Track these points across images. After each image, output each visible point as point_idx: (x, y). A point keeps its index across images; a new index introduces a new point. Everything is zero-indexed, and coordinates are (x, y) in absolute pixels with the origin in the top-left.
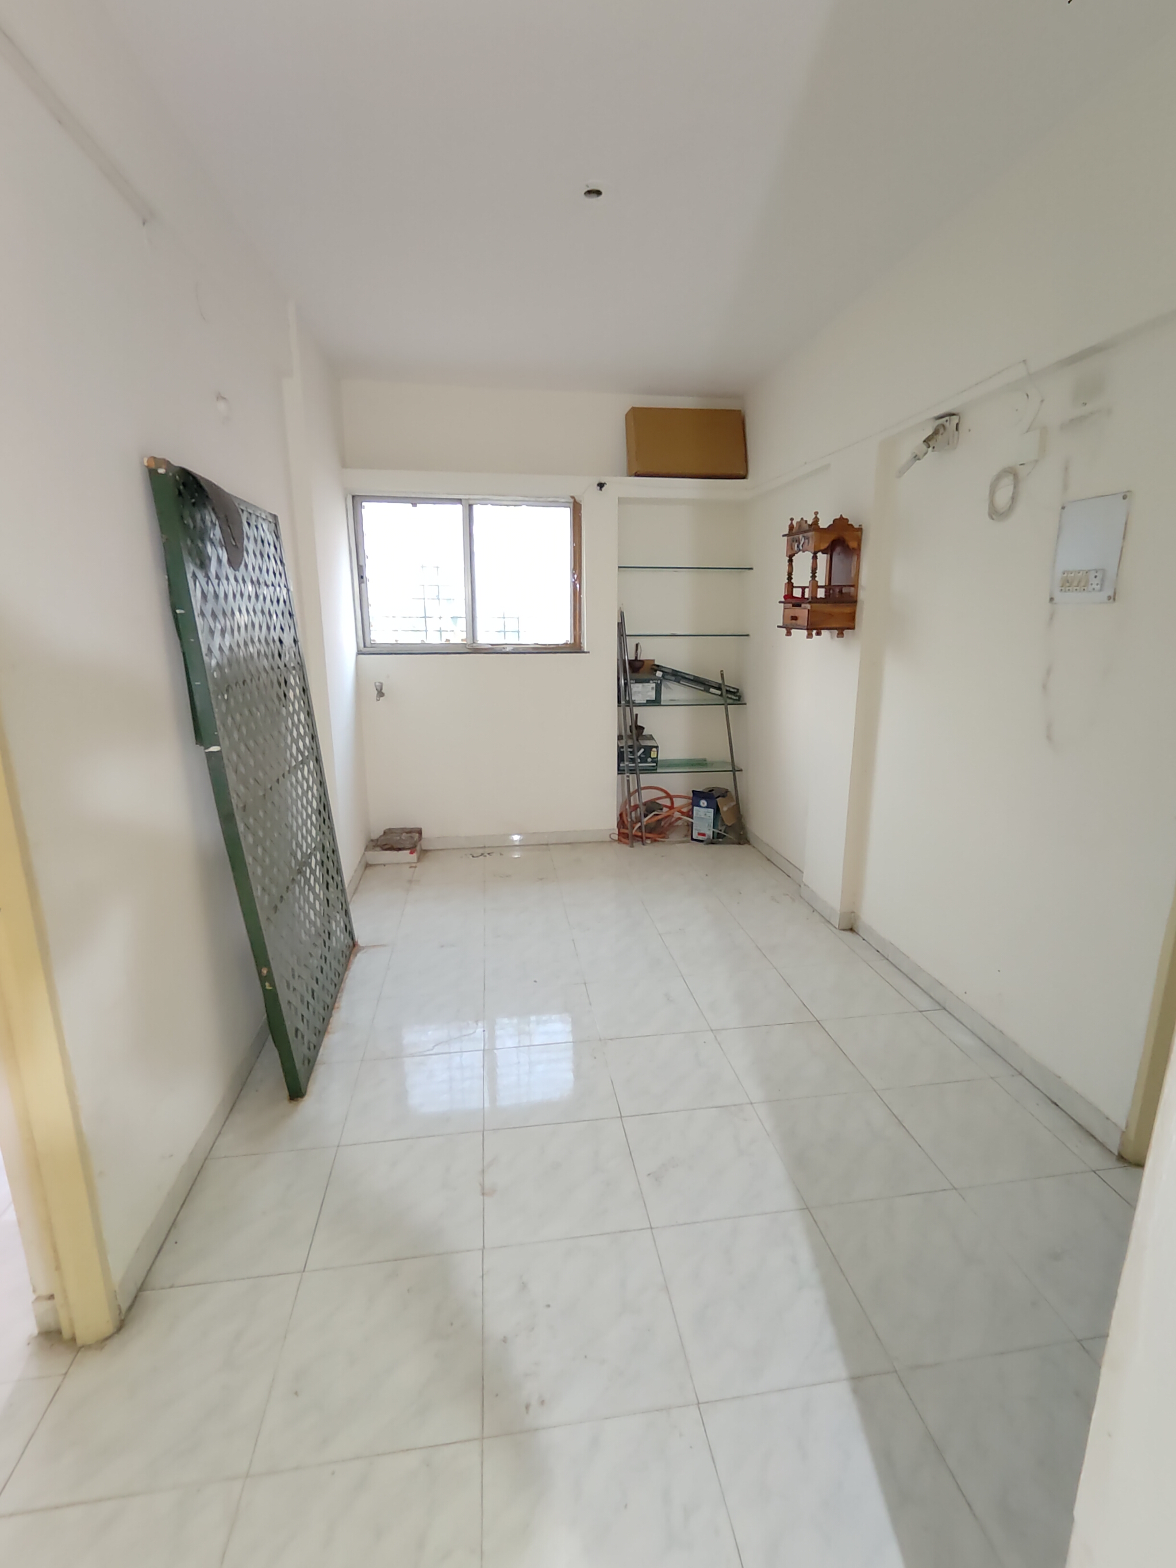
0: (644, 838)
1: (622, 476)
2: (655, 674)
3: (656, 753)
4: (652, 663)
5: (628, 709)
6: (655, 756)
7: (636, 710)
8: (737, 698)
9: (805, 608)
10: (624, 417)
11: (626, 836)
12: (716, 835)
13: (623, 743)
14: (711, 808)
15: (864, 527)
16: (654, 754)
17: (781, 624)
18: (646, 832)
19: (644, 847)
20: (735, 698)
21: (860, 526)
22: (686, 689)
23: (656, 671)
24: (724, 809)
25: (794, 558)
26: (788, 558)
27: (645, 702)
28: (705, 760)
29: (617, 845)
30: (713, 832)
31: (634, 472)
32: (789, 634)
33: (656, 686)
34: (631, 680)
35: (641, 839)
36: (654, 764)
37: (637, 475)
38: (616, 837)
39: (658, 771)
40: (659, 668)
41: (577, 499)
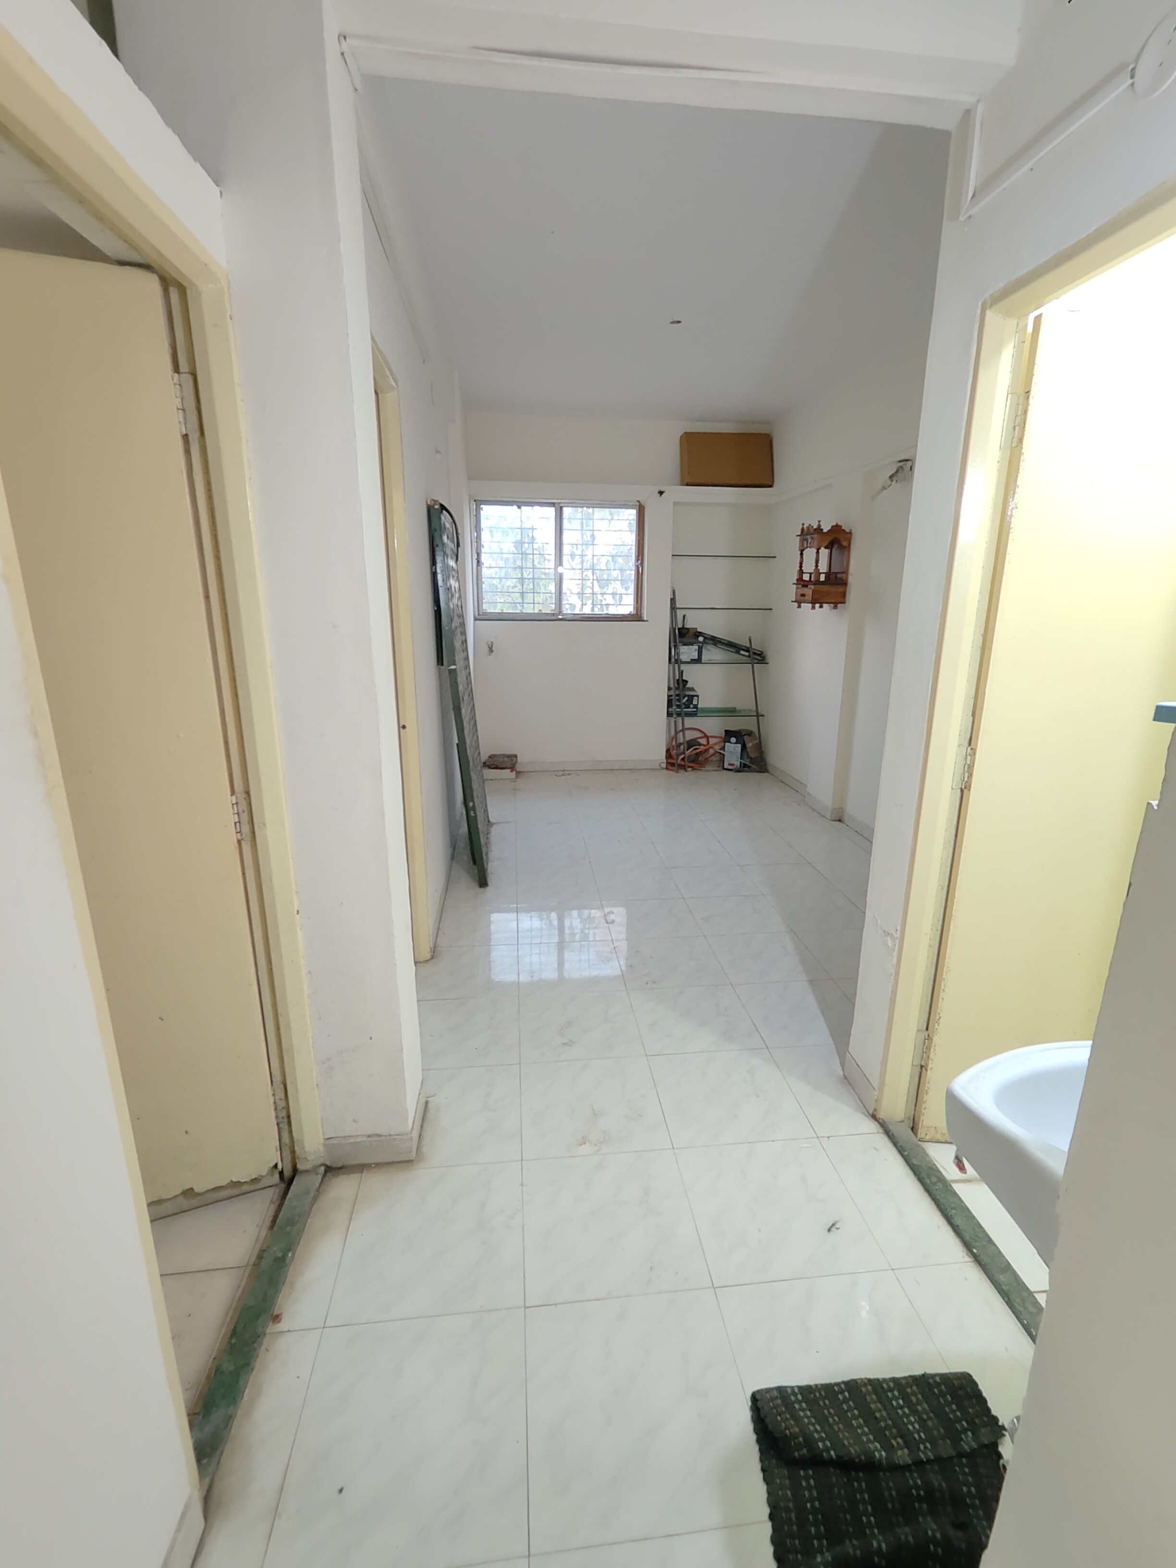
0: (686, 766)
1: (678, 485)
2: (698, 640)
3: (697, 701)
4: (695, 631)
5: (676, 666)
6: (696, 703)
7: (683, 667)
8: (762, 659)
9: (810, 588)
10: (679, 439)
11: (673, 765)
12: (742, 765)
13: (672, 693)
14: (739, 743)
15: (853, 532)
16: (695, 702)
17: (794, 600)
18: (688, 761)
19: (687, 773)
20: (759, 658)
21: (850, 530)
22: (721, 652)
23: (698, 637)
24: (749, 745)
25: (804, 552)
26: (800, 552)
27: (689, 660)
28: (735, 708)
29: (665, 771)
30: (741, 762)
31: (686, 482)
32: (799, 607)
33: (699, 648)
34: (679, 643)
35: (683, 767)
36: (695, 710)
37: (687, 485)
38: (664, 766)
39: (698, 715)
40: (701, 635)
41: (642, 503)
